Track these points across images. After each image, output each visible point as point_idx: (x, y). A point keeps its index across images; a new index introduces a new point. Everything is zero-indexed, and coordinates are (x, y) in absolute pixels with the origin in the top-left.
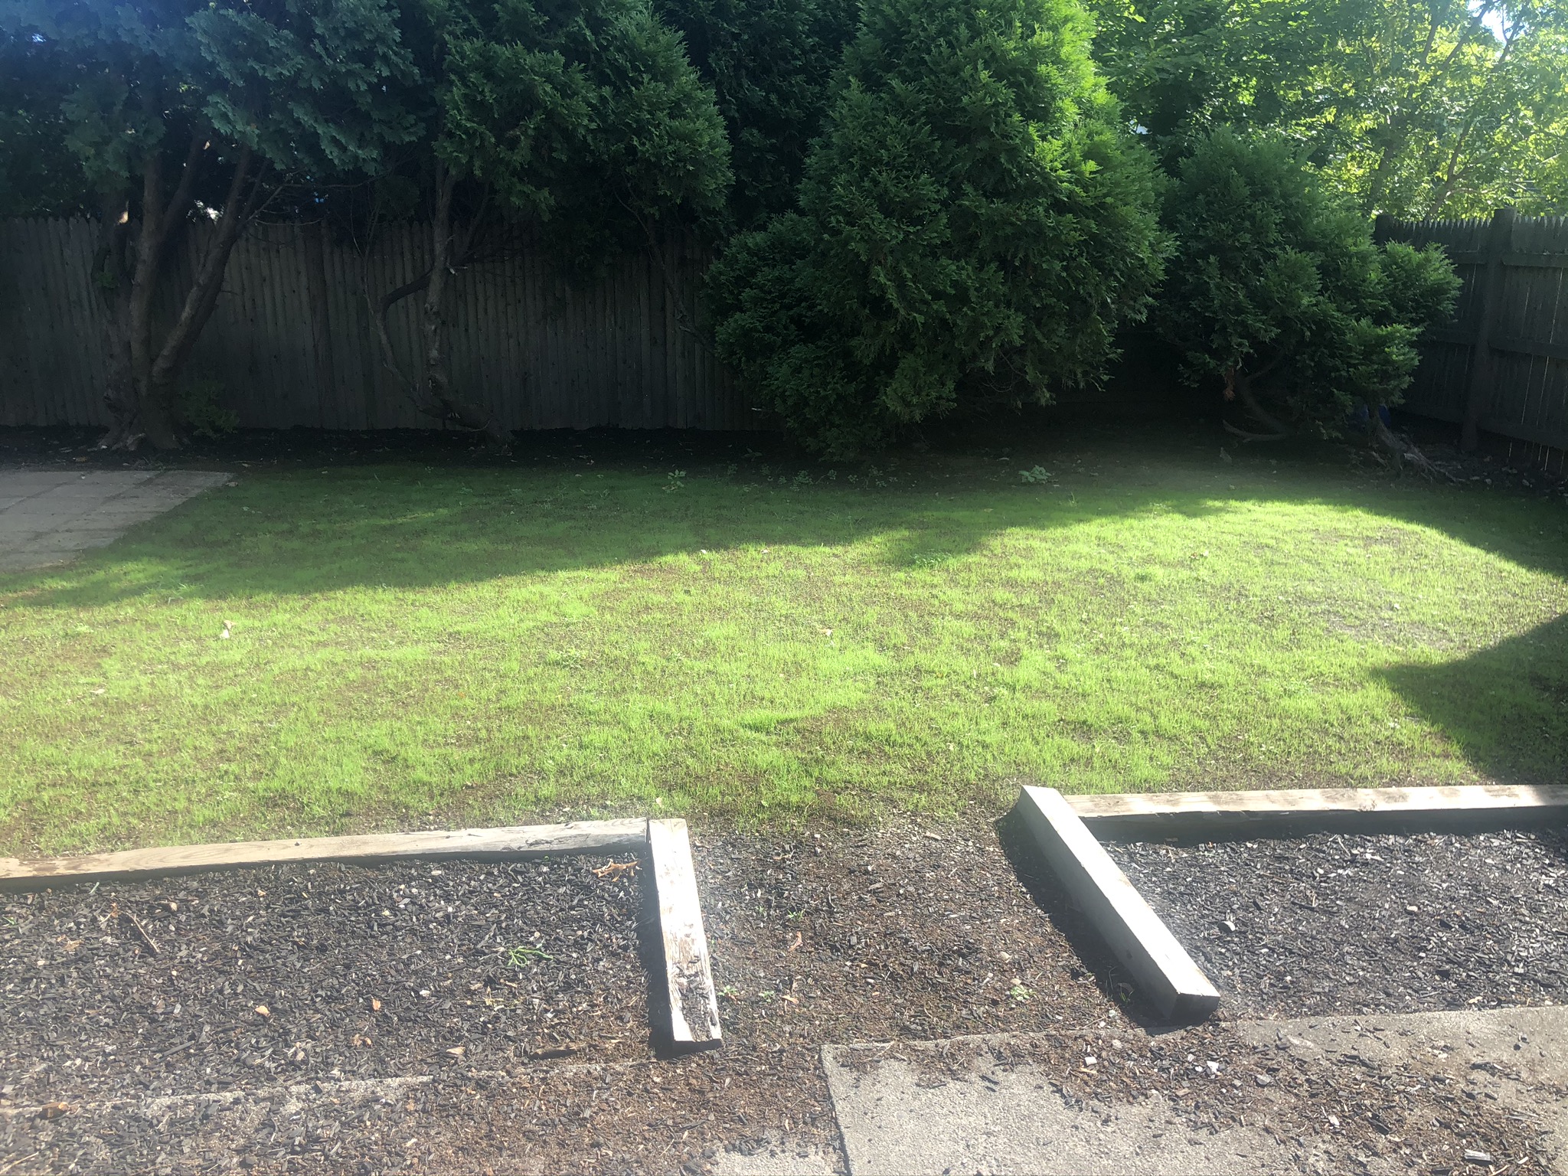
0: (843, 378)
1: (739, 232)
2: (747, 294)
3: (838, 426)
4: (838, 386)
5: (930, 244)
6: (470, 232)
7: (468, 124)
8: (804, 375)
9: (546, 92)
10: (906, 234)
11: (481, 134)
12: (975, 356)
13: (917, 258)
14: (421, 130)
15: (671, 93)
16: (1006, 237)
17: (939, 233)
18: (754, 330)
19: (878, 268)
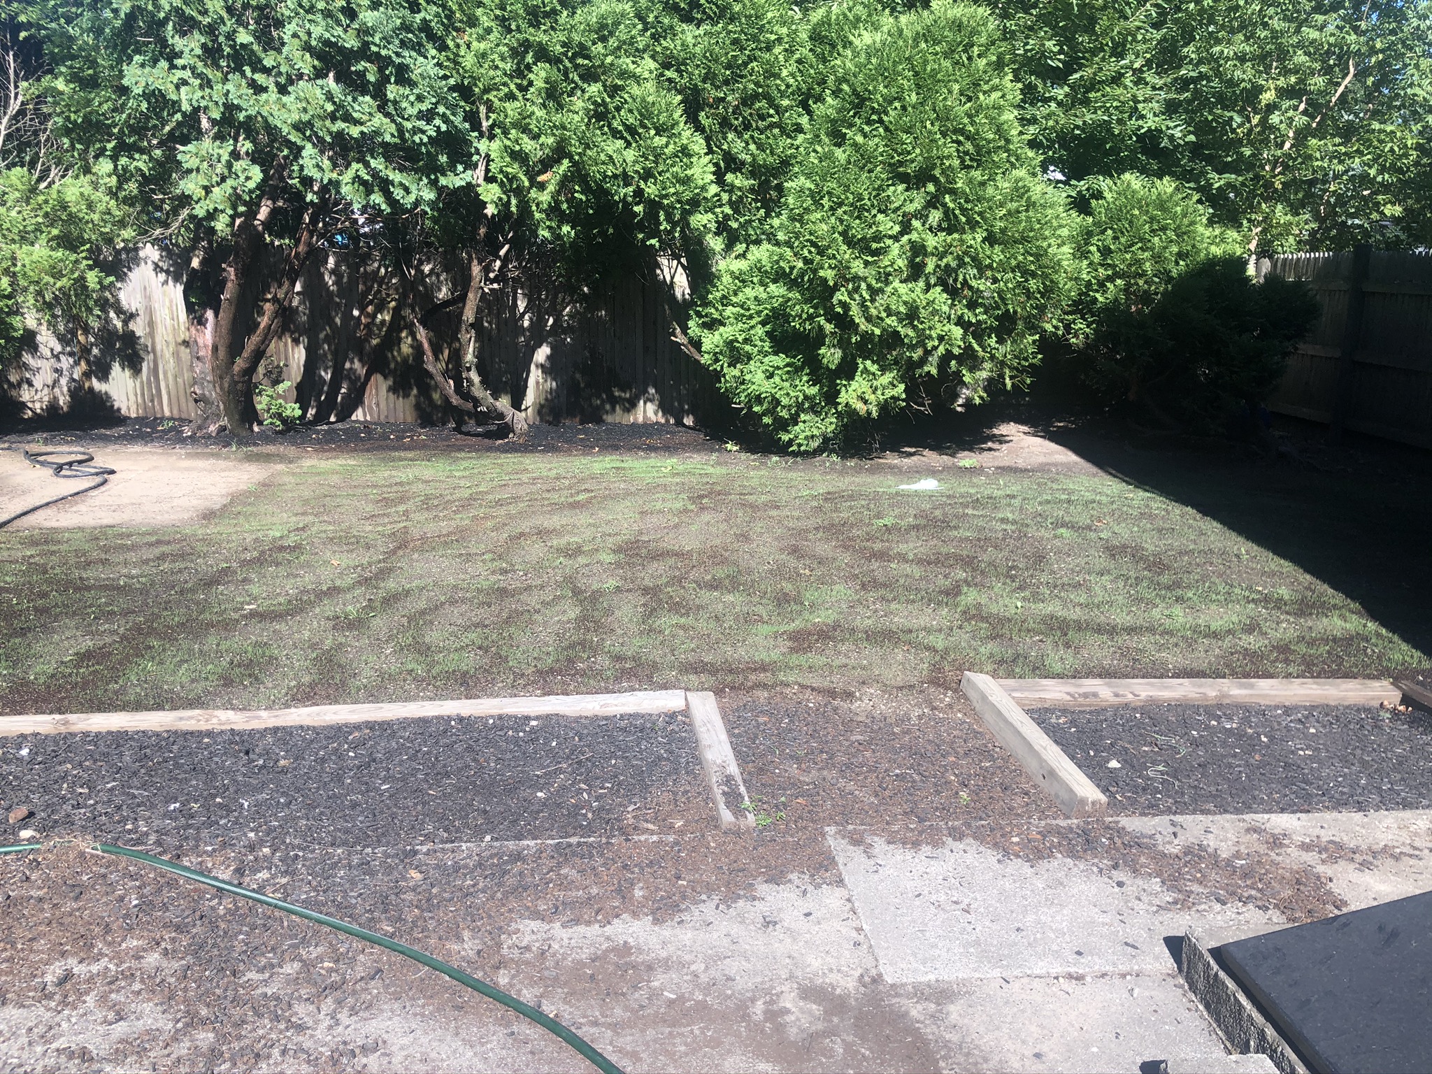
0: (808, 381)
2: (729, 311)
5: (884, 271)
6: (501, 257)
7: (510, 170)
8: (776, 379)
9: (573, 144)
10: (866, 263)
11: (518, 179)
12: (922, 362)
13: (873, 282)
14: (468, 177)
15: (672, 145)
16: (947, 266)
17: (892, 262)
18: (735, 341)
19: (842, 290)
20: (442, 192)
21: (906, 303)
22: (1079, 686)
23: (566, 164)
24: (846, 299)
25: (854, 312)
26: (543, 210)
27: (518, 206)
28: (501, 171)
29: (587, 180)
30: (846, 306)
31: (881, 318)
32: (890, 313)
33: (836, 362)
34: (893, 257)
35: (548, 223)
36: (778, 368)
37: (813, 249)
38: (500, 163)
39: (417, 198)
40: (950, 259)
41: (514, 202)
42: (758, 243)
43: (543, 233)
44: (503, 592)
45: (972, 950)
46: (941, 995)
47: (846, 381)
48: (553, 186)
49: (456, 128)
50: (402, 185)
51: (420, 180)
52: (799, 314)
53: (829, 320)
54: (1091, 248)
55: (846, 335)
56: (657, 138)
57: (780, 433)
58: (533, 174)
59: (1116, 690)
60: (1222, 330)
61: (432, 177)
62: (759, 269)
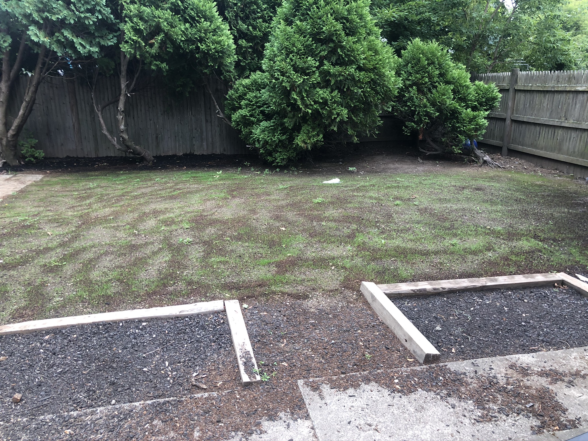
0: (280, 134)
1: (239, 79)
2: (243, 103)
3: (280, 152)
4: (279, 136)
5: (312, 83)
6: (135, 79)
7: (134, 38)
8: (266, 133)
9: (164, 25)
10: (304, 79)
11: (139, 42)
12: (330, 125)
13: (308, 89)
14: (115, 41)
15: (212, 26)
16: (340, 80)
17: (316, 80)
18: (246, 116)
19: (293, 92)
20: (102, 48)
21: (322, 98)
22: (417, 286)
23: (162, 35)
24: (295, 97)
25: (299, 103)
26: (152, 56)
27: (140, 55)
28: (130, 38)
29: (173, 42)
30: (295, 100)
31: (312, 105)
32: (316, 102)
33: (292, 125)
34: (316, 78)
35: (155, 62)
36: (267, 127)
37: (279, 74)
38: (129, 34)
39: (90, 51)
40: (341, 78)
41: (138, 53)
42: (255, 71)
43: (153, 67)
44: (133, 248)
47: (297, 134)
48: (156, 45)
49: (107, 17)
50: (81, 44)
51: (91, 42)
52: (275, 103)
53: (288, 106)
54: (402, 72)
55: (296, 113)
56: (205, 23)
57: (269, 158)
58: (146, 40)
59: (434, 287)
60: (459, 107)
61: (97, 40)
62: (256, 83)
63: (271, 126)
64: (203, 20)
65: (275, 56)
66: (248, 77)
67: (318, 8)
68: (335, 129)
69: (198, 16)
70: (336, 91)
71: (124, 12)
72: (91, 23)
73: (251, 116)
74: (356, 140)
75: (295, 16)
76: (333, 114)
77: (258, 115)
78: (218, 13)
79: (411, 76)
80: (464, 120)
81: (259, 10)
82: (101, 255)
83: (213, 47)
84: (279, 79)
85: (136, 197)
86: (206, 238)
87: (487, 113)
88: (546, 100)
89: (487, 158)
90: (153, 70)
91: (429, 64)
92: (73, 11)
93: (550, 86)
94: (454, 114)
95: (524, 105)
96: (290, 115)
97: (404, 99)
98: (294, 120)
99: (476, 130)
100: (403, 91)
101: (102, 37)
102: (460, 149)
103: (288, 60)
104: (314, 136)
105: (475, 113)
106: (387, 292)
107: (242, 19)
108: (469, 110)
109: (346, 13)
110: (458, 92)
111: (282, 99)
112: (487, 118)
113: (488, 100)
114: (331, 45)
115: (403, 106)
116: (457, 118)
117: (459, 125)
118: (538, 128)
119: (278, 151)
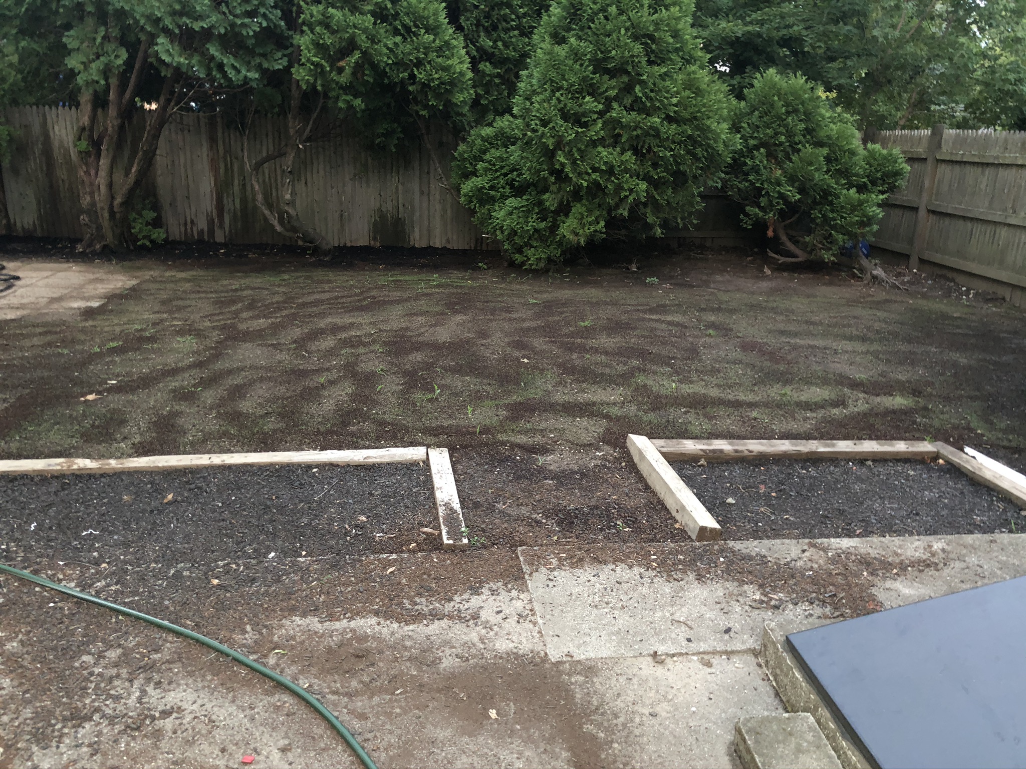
0: (538, 219)
1: (477, 126)
2: (480, 166)
3: (535, 247)
4: (535, 224)
5: (591, 139)
6: (311, 122)
7: (314, 59)
8: (515, 217)
9: (362, 40)
10: (577, 133)
11: (322, 65)
12: (617, 206)
13: (583, 147)
14: (284, 61)
15: (437, 41)
16: (637, 136)
17: (597, 133)
18: (483, 188)
19: (560, 152)
20: (264, 72)
21: (606, 163)
22: (710, 445)
23: (357, 55)
24: (562, 159)
25: (568, 169)
26: (341, 87)
27: (322, 85)
28: (309, 60)
29: (374, 66)
30: (562, 164)
31: (588, 174)
32: (595, 170)
33: (555, 205)
34: (597, 129)
35: (344, 97)
36: (516, 208)
37: (538, 122)
38: (309, 54)
39: (246, 77)
40: (639, 132)
41: (319, 82)
42: (502, 114)
43: (341, 104)
44: (302, 374)
45: (614, 637)
46: (589, 669)
47: (563, 218)
48: (348, 70)
49: (275, 24)
50: (234, 67)
51: (249, 63)
52: (529, 169)
53: (551, 174)
54: (743, 125)
55: (563, 185)
56: (427, 36)
57: (517, 256)
58: (333, 61)
59: (736, 448)
60: (835, 186)
61: (258, 60)
62: (502, 134)
63: (522, 207)
64: (423, 31)
65: (534, 92)
66: (490, 125)
67: (606, 18)
68: (626, 213)
69: (417, 26)
70: (629, 153)
71: (303, 16)
72: (251, 33)
73: (492, 188)
74: (658, 232)
75: (569, 30)
76: (622, 189)
77: (504, 188)
78: (447, 20)
79: (758, 132)
80: (842, 207)
81: (513, 17)
82: (255, 381)
83: (436, 76)
84: (537, 131)
85: (304, 305)
86: (408, 367)
87: (881, 197)
88: (985, 178)
89: (879, 272)
90: (341, 109)
91: (788, 113)
92: (224, 13)
93: (992, 154)
94: (826, 195)
95: (950, 185)
96: (553, 188)
97: (745, 168)
98: (560, 196)
99: (862, 224)
100: (743, 156)
101: (264, 55)
102: (834, 255)
103: (554, 101)
104: (590, 224)
105: (863, 197)
106: (664, 450)
107: (486, 30)
108: (853, 191)
109: (651, 29)
110: (836, 160)
111: (541, 164)
112: (882, 205)
113: (886, 175)
114: (625, 79)
115: (743, 180)
116: (831, 203)
117: (835, 215)
118: (969, 225)
119: (532, 247)
